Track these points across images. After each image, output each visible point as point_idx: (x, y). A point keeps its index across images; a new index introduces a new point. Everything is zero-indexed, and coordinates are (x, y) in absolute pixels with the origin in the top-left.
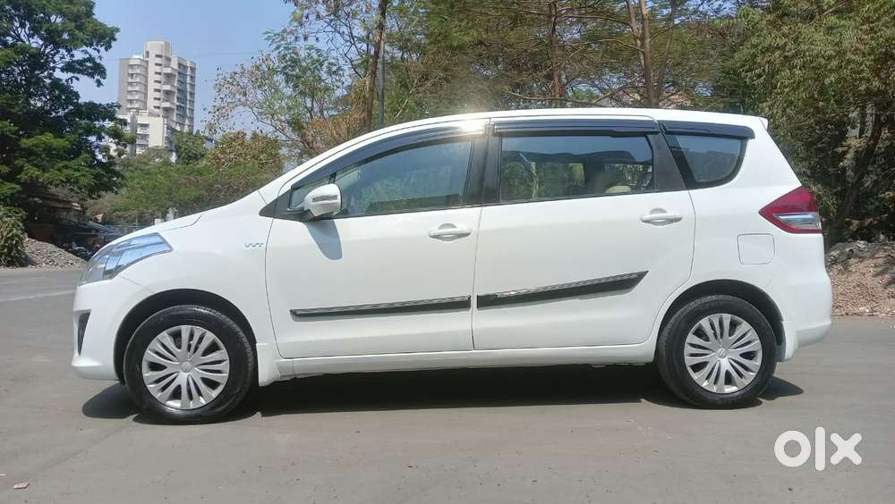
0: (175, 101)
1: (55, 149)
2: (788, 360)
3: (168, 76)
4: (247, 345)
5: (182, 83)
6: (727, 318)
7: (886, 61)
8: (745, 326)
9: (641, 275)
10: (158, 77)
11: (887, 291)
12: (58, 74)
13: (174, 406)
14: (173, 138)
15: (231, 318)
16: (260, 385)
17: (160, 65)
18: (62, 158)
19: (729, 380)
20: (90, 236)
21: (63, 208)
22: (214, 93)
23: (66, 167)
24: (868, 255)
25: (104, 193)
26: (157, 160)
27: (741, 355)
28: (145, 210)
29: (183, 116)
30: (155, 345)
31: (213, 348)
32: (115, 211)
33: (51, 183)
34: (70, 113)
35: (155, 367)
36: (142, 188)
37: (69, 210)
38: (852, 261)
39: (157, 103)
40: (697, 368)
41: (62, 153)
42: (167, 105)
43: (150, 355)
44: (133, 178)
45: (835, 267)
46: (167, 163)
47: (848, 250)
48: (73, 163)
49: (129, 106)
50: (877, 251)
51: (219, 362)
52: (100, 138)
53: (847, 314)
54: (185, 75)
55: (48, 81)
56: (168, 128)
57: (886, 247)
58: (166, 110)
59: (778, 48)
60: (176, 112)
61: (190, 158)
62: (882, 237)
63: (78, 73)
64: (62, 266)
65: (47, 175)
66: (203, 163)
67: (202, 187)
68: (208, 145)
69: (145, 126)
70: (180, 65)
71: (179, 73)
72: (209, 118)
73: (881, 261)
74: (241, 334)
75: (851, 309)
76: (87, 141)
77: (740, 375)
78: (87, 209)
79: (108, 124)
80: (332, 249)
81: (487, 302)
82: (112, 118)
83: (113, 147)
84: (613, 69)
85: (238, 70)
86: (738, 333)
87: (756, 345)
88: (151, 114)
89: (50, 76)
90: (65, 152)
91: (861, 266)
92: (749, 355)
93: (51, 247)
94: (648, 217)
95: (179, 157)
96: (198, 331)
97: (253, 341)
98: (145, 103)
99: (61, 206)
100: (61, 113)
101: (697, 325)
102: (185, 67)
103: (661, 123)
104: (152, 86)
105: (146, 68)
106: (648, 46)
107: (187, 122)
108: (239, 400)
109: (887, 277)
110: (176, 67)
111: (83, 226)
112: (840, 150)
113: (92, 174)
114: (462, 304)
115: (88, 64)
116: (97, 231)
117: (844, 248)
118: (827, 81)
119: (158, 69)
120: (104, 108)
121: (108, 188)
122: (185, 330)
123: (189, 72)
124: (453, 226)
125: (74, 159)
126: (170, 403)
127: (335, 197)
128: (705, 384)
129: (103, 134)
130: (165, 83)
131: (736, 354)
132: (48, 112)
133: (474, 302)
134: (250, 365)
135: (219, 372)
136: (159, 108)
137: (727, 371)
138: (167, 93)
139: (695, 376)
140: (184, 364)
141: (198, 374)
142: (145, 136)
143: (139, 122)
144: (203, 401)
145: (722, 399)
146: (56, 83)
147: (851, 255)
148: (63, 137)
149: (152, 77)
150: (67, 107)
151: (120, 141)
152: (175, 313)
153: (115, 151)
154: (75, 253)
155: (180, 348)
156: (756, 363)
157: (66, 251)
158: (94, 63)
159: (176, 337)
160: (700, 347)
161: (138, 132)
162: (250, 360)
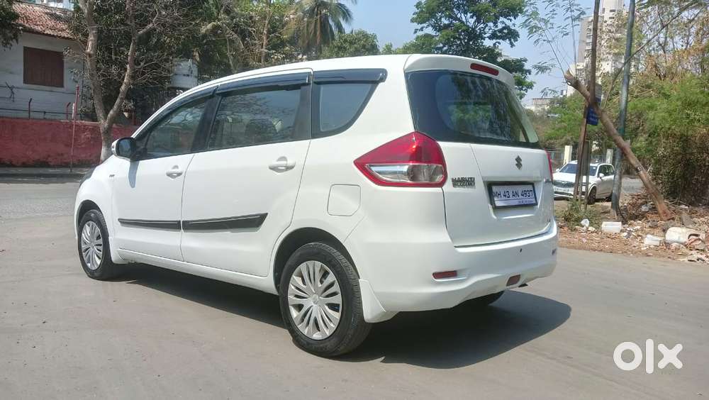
6: (318, 266)
8: (331, 277)
12: (487, 42)
16: (114, 262)
17: (613, 18)
19: (318, 327)
27: (327, 305)
51: (100, 245)
63: (500, 39)
77: (325, 325)
82: (521, 70)
87: (338, 298)
92: (334, 307)
94: (275, 163)
96: (94, 225)
97: (108, 235)
101: (298, 268)
115: (506, 31)
122: (91, 224)
124: (178, 168)
126: (88, 265)
128: (300, 325)
131: (323, 303)
133: (182, 225)
137: (315, 318)
139: (295, 316)
140: (92, 243)
141: (95, 250)
144: (96, 267)
155: (90, 233)
156: (336, 317)
158: (509, 29)
160: (299, 289)
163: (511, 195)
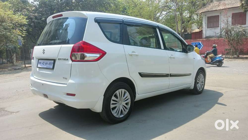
163: (45, 64)
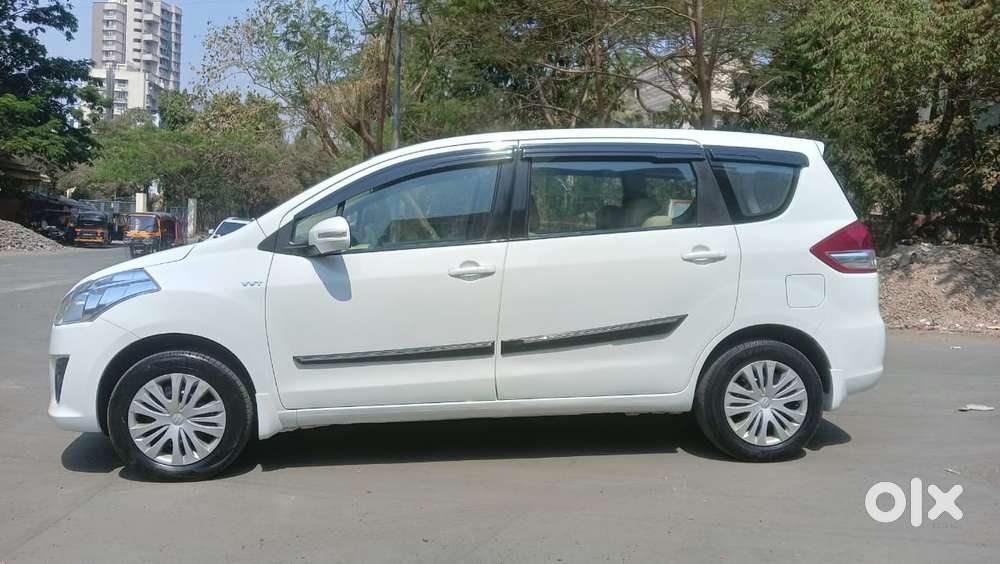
0: (158, 53)
1: (18, 113)
2: (836, 409)
3: (150, 23)
4: (246, 394)
5: (166, 31)
6: (771, 365)
7: (960, 45)
8: (790, 374)
9: (681, 319)
10: (138, 25)
11: (949, 302)
12: (19, 24)
13: (165, 461)
14: (156, 97)
15: (227, 365)
16: (261, 438)
17: (140, 11)
18: (28, 124)
19: (771, 431)
20: (63, 214)
21: (29, 181)
22: (204, 50)
23: (32, 134)
24: (932, 259)
25: (76, 164)
26: (138, 124)
27: (785, 405)
28: (124, 182)
29: (168, 71)
30: (142, 395)
31: (207, 398)
32: (90, 182)
33: (15, 151)
34: (36, 70)
35: (142, 419)
36: (121, 157)
37: (37, 182)
38: (915, 266)
39: (137, 55)
40: (738, 418)
41: (26, 117)
42: (149, 57)
43: (136, 407)
44: (109, 145)
45: (896, 272)
46: (150, 128)
47: (910, 253)
48: (39, 130)
49: (105, 58)
50: (942, 256)
51: (215, 414)
52: (72, 101)
53: (906, 327)
54: (169, 23)
55: (8, 32)
56: (150, 85)
57: (952, 252)
58: (148, 63)
59: (843, 27)
60: (159, 65)
61: (176, 121)
62: (949, 233)
63: (44, 23)
64: (31, 249)
65: (9, 143)
66: (191, 128)
67: (190, 156)
68: (198, 108)
69: (124, 82)
70: (163, 10)
71: (163, 20)
72: (198, 79)
73: (945, 267)
74: (239, 383)
75: (910, 320)
76: (56, 103)
77: (783, 426)
78: (57, 179)
79: (82, 84)
80: (340, 289)
81: (512, 348)
82: (85, 77)
83: (87, 111)
84: (661, 35)
85: (232, 23)
86: (782, 382)
87: (801, 394)
88: (130, 69)
89: (10, 26)
90: (31, 116)
91: (924, 272)
92: (793, 405)
93: (17, 227)
94: (691, 254)
95: (163, 119)
96: (191, 380)
97: (252, 390)
98: (124, 55)
99: (28, 178)
100: (25, 70)
101: (739, 373)
102: (169, 14)
103: (707, 148)
104: (131, 35)
105: (125, 15)
106: (700, 15)
107: (172, 78)
108: (237, 454)
109: (951, 285)
110: (159, 13)
111: (54, 202)
112: (908, 136)
113: (63, 143)
114: (485, 351)
115: (56, 13)
116: (70, 207)
117: (907, 251)
118: (895, 67)
119: (138, 15)
120: (75, 65)
121: (82, 158)
122: (176, 378)
123: (174, 20)
124: (476, 264)
125: (41, 124)
126: (161, 458)
127: (344, 234)
128: (745, 436)
129: (75, 96)
130: (147, 32)
131: (779, 404)
132: (10, 69)
133: (498, 348)
134: (249, 417)
135: (215, 424)
136: (139, 61)
137: (770, 423)
138: (148, 43)
139: (736, 427)
140: (175, 416)
141: (190, 427)
142: (124, 94)
143: (116, 78)
144: (197, 457)
145: (763, 452)
146: (17, 35)
147: (914, 259)
148: (27, 100)
149: (131, 25)
150: (32, 64)
151: (95, 104)
152: (165, 360)
153: (89, 116)
154: (45, 233)
155: (170, 398)
156: (801, 414)
157: (35, 231)
158: (62, 11)
159: (166, 385)
160: (741, 396)
161: (116, 89)
162: (249, 411)
